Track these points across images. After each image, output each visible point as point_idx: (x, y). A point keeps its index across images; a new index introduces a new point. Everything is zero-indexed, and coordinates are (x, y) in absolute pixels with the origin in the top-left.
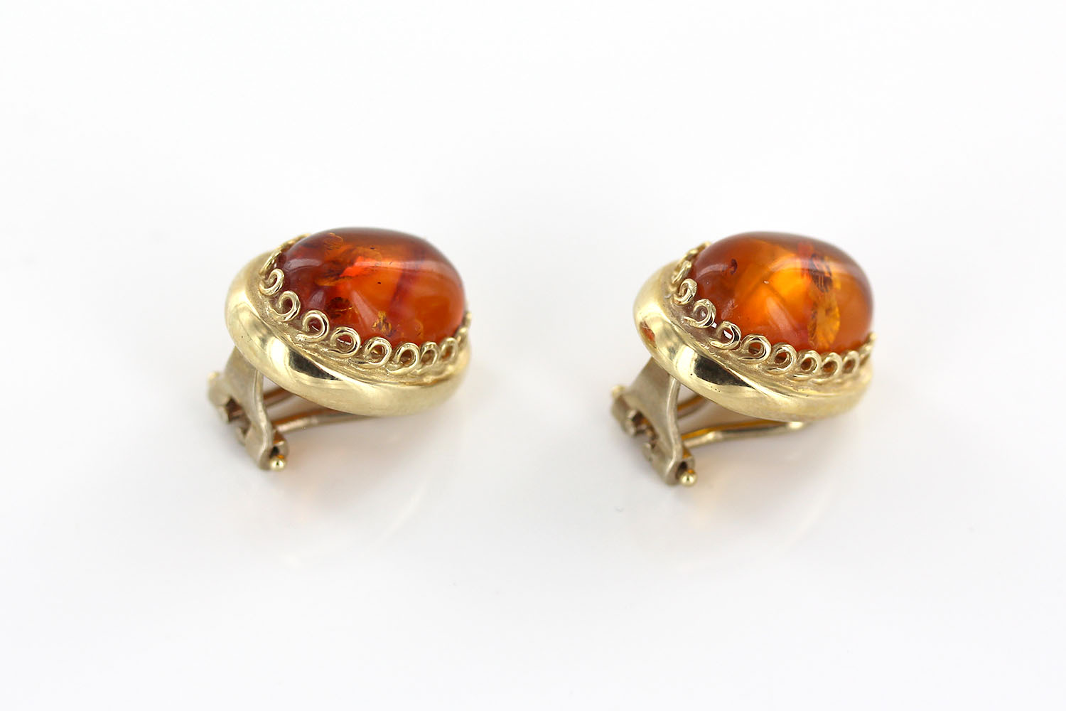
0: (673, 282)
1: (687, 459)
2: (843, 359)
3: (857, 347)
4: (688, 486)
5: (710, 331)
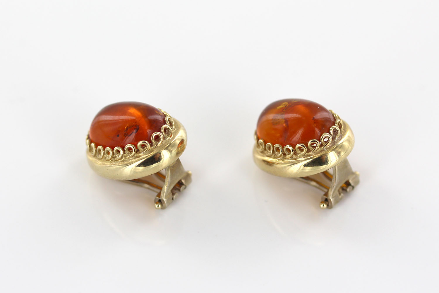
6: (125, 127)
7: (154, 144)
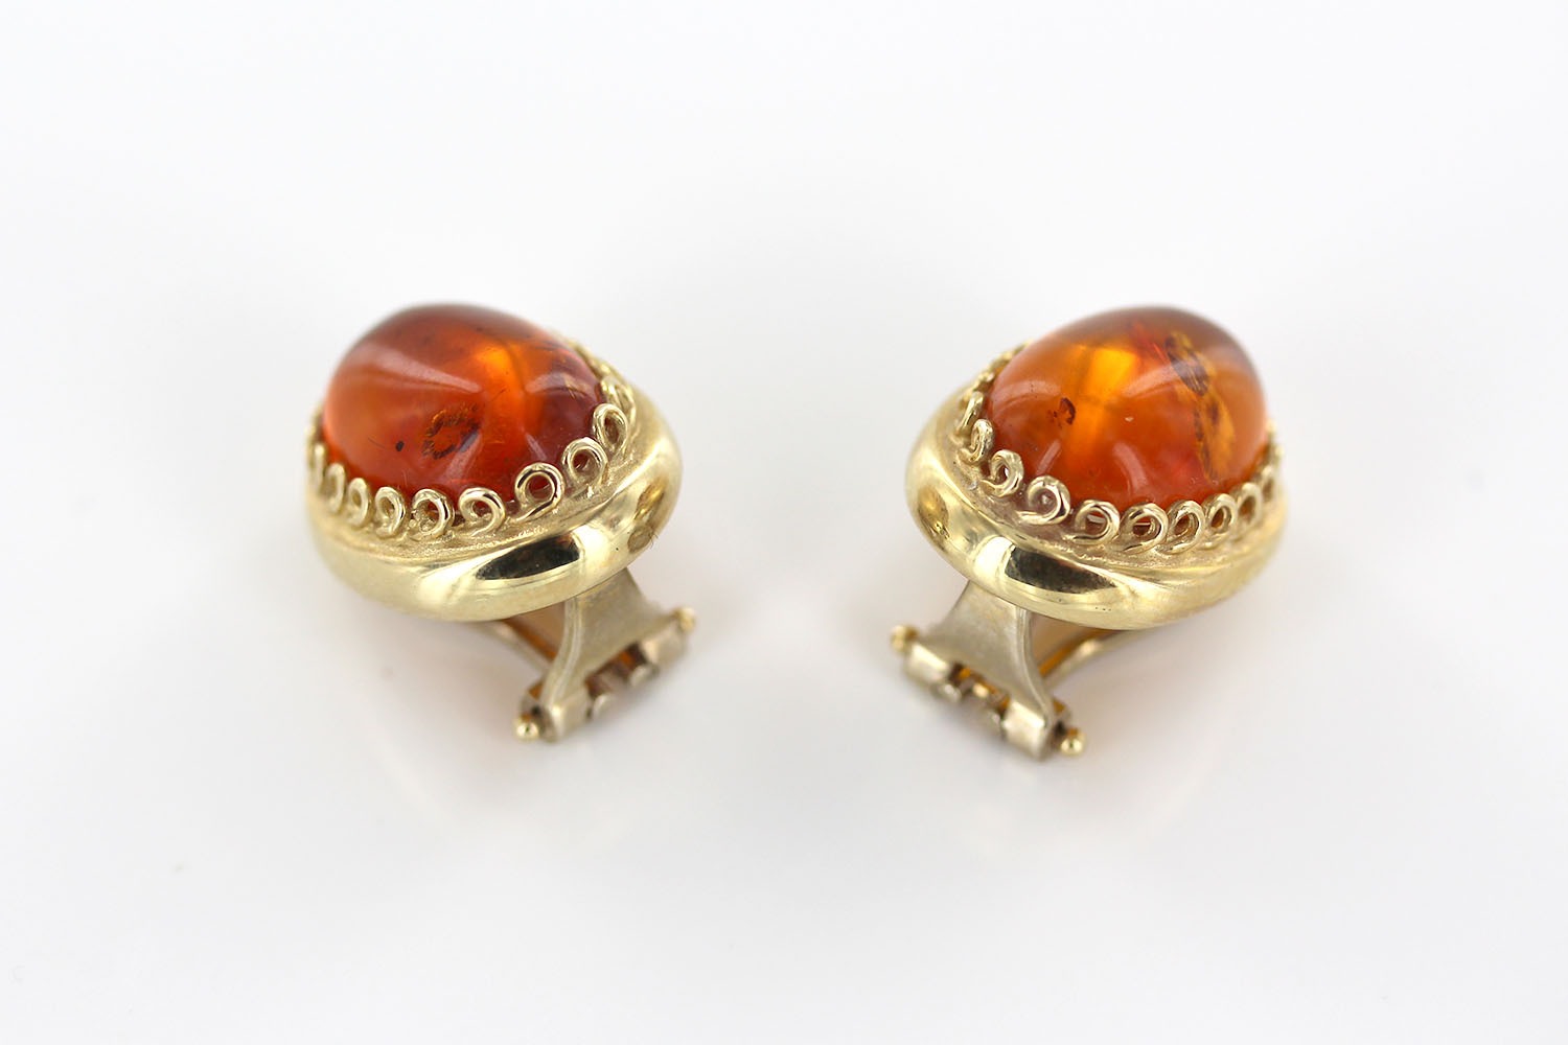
0: (958, 429)
1: (1061, 717)
2: (1236, 500)
3: (1251, 475)
4: (1072, 755)
5: (1018, 500)
6: (435, 418)
7: (524, 506)
